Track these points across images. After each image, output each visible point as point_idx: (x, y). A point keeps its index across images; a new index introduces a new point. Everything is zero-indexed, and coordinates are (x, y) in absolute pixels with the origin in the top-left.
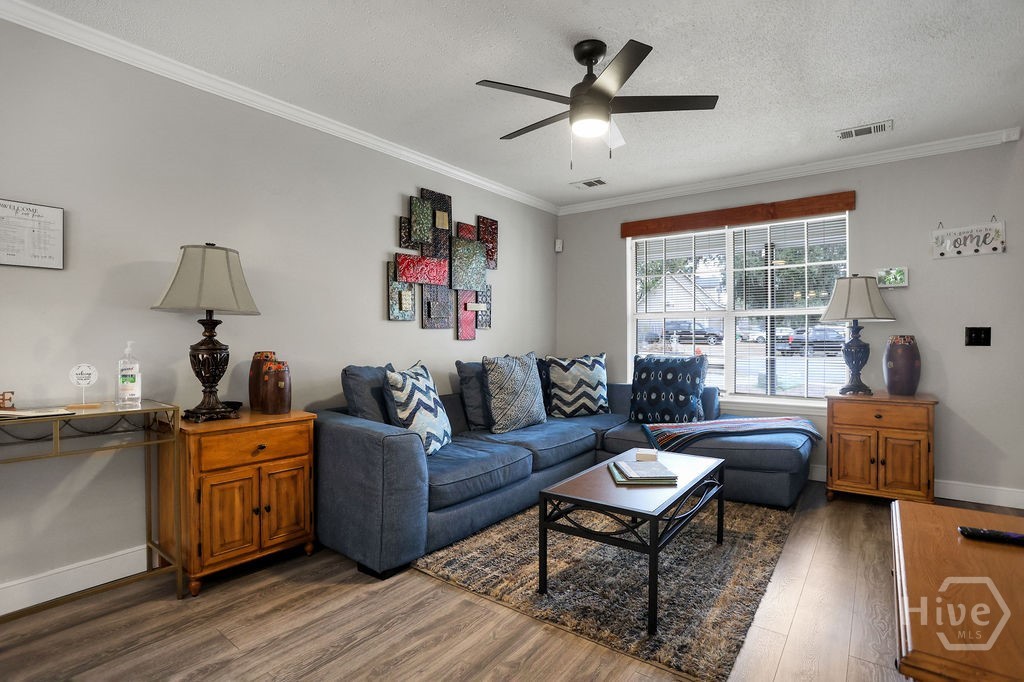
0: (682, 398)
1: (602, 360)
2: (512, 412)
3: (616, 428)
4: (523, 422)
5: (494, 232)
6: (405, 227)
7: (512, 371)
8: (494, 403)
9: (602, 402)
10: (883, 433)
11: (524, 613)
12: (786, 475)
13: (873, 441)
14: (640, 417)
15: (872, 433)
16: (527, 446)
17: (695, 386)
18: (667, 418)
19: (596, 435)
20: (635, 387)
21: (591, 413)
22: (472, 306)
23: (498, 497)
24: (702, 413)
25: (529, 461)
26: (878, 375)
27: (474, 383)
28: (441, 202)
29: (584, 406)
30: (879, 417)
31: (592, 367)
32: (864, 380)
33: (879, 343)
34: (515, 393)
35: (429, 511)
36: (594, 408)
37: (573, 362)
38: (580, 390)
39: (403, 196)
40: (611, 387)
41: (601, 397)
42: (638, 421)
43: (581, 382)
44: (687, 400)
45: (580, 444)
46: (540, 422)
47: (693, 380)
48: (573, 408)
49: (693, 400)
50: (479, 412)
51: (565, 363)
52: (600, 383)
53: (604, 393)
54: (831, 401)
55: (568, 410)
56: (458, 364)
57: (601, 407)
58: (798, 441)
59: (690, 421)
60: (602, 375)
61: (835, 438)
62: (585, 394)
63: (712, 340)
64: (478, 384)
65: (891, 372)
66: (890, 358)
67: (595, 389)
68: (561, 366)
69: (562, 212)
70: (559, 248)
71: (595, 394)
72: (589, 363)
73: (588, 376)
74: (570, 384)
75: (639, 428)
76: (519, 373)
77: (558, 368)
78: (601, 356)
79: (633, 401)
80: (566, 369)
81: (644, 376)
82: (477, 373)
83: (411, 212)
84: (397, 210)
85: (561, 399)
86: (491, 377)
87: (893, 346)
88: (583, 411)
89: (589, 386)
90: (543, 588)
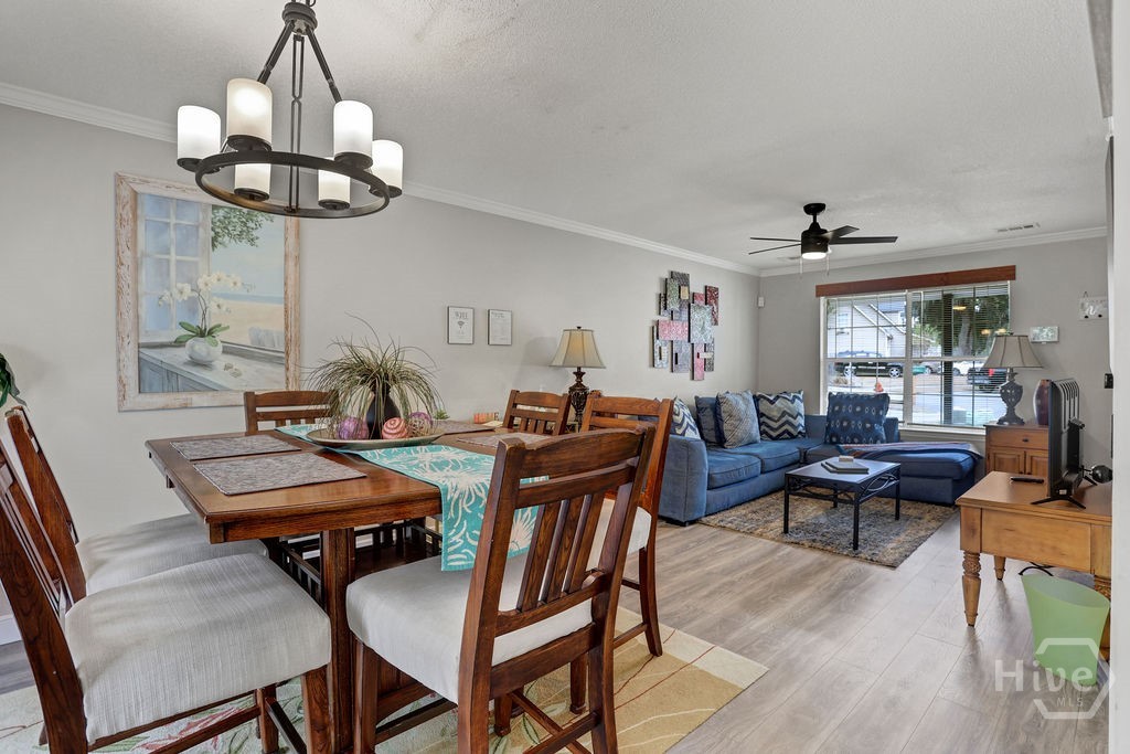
0: (868, 425)
1: (801, 396)
2: (739, 433)
3: (814, 447)
4: (746, 441)
5: (716, 298)
6: (663, 299)
7: (737, 403)
8: (726, 427)
9: (801, 428)
10: (1030, 453)
11: (777, 541)
12: (950, 481)
13: (1022, 458)
14: (834, 440)
15: (1021, 453)
16: (756, 455)
17: (879, 418)
18: (856, 440)
19: (800, 452)
20: (828, 418)
21: (792, 437)
22: (703, 355)
23: (742, 487)
24: (884, 438)
25: (759, 465)
26: (1029, 409)
27: (709, 412)
28: (683, 280)
29: (786, 431)
30: (1026, 441)
31: (793, 401)
32: (1018, 413)
33: (1031, 383)
34: (740, 420)
35: (708, 489)
36: (795, 433)
37: (778, 397)
38: (784, 419)
39: (661, 279)
40: (807, 418)
41: (800, 425)
42: (832, 443)
43: (784, 413)
44: (872, 427)
45: (790, 457)
46: (756, 442)
47: (878, 412)
48: (778, 433)
49: (877, 427)
50: (713, 433)
51: (772, 398)
52: (799, 414)
53: (802, 422)
54: (989, 428)
55: (774, 434)
56: (696, 398)
57: (800, 433)
58: (961, 457)
59: (875, 443)
60: (800, 407)
61: (992, 455)
62: (787, 422)
63: (895, 372)
64: (711, 413)
65: (1040, 408)
66: (1039, 396)
67: (795, 418)
68: (768, 400)
69: (763, 275)
70: (761, 303)
71: (795, 422)
72: (791, 398)
73: (789, 408)
74: (776, 414)
75: (834, 447)
76: (742, 406)
77: (765, 402)
78: (799, 392)
79: (828, 428)
80: (772, 402)
81: (837, 408)
82: (711, 405)
83: (666, 289)
84: (657, 289)
85: (768, 426)
86: (724, 408)
87: (1041, 388)
88: (786, 435)
89: (792, 416)
90: (786, 530)
